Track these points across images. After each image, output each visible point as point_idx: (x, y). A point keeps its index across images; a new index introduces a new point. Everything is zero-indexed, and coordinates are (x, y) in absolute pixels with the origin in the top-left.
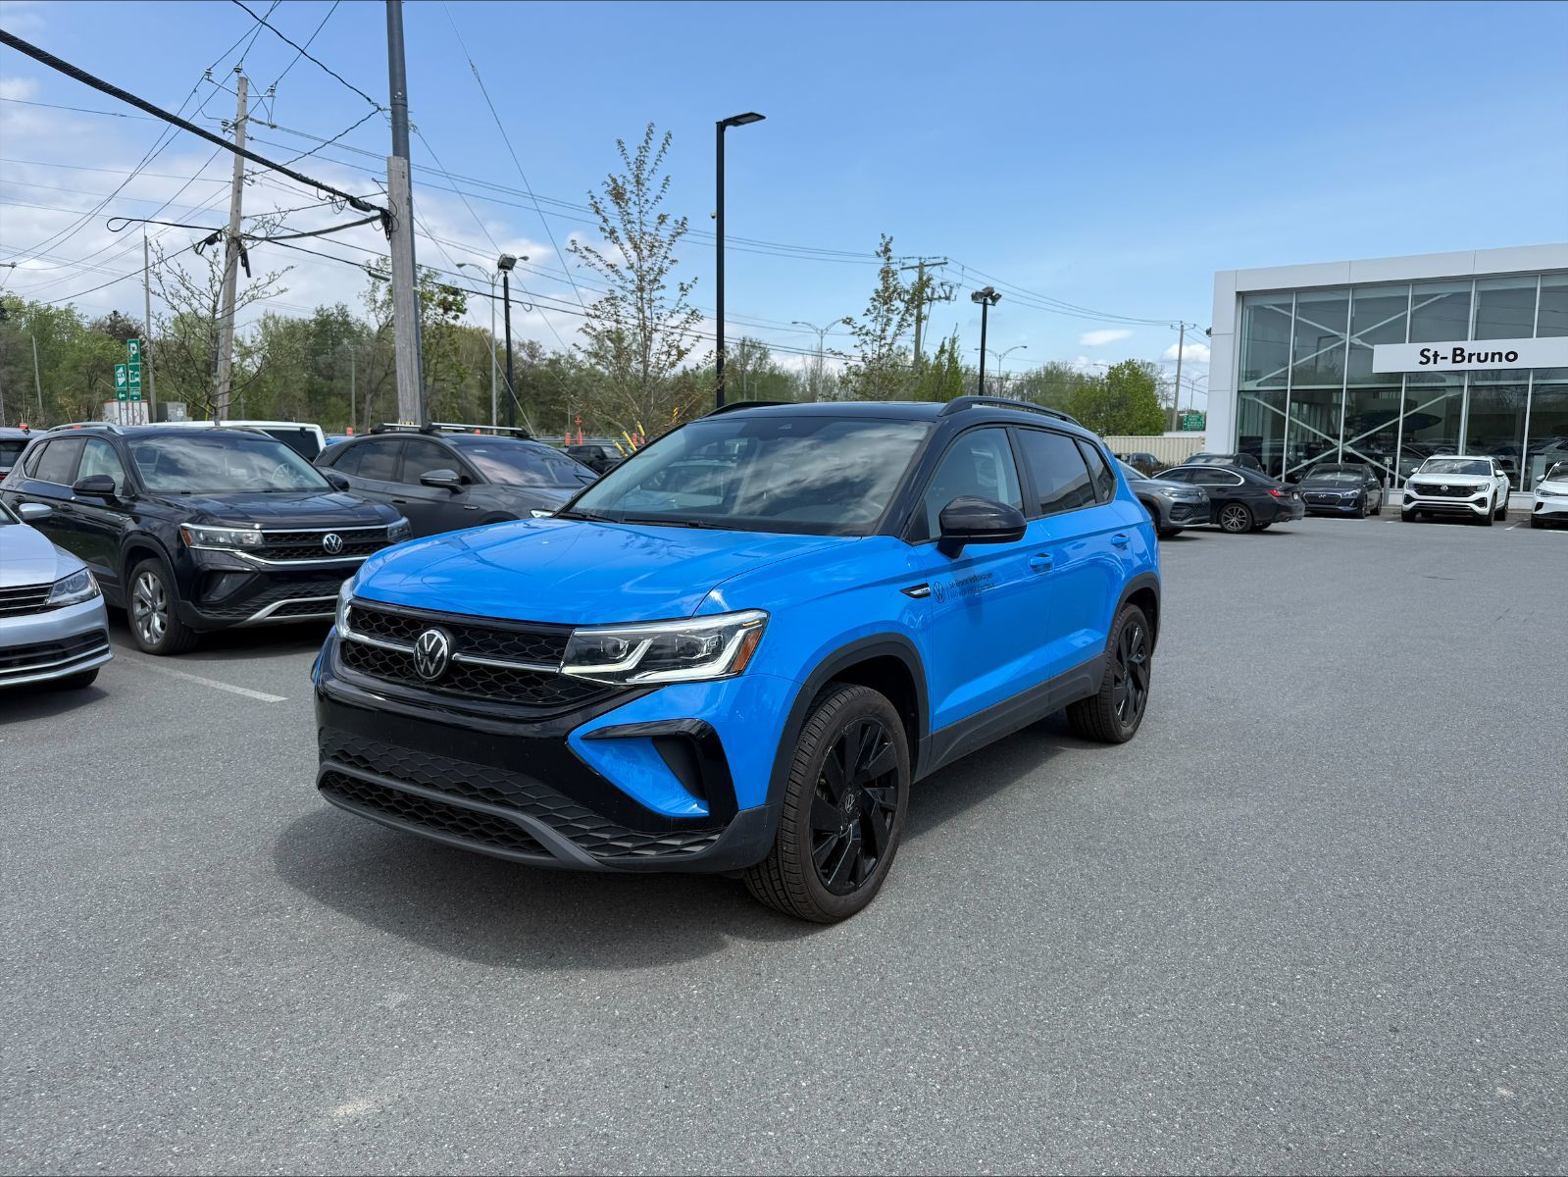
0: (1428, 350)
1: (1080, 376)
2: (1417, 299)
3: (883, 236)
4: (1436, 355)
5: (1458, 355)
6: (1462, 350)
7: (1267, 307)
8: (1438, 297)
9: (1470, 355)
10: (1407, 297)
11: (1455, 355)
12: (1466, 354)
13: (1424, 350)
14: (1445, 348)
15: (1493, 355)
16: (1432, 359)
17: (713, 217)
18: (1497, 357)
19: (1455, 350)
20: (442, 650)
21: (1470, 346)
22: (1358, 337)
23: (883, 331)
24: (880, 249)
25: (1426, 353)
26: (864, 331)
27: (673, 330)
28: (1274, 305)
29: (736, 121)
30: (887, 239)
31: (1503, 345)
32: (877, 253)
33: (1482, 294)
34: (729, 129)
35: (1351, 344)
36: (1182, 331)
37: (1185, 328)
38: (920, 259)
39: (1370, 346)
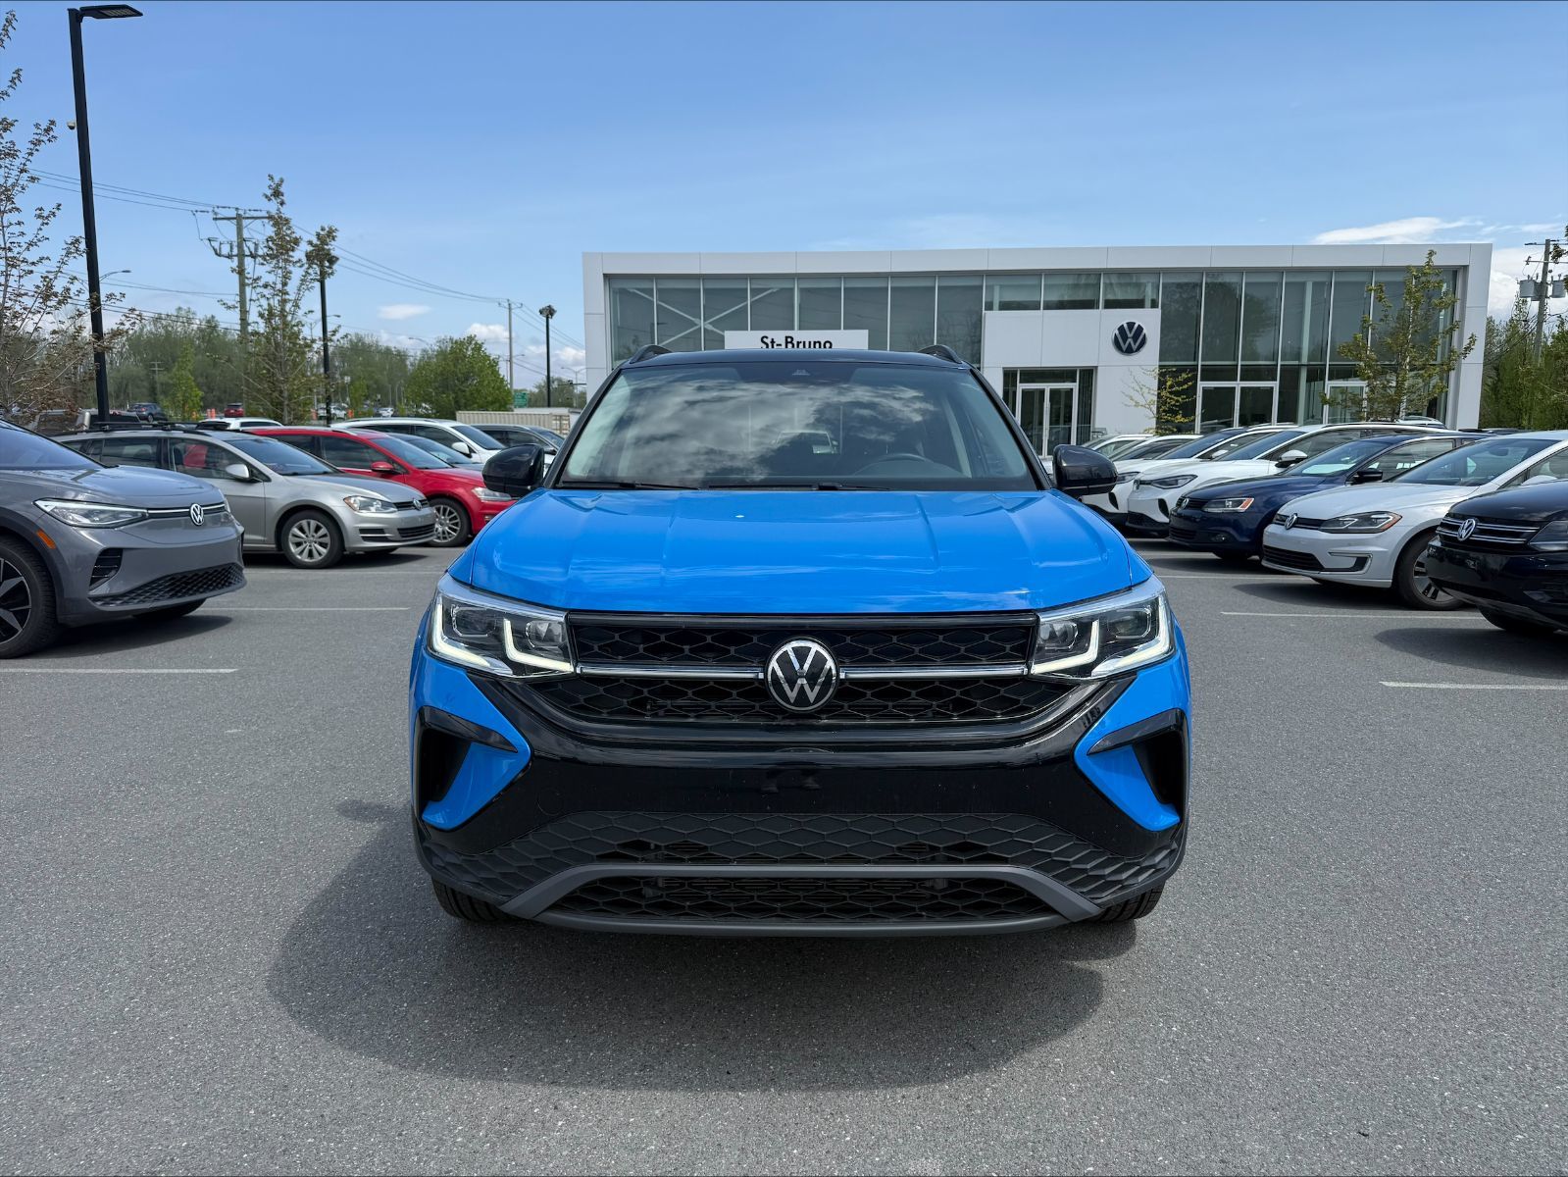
0: (767, 337)
1: (388, 350)
2: (755, 292)
3: (271, 178)
4: (773, 342)
5: (789, 340)
6: (792, 339)
7: (631, 291)
8: (770, 291)
9: (798, 343)
10: (747, 289)
11: (787, 343)
12: (795, 342)
13: (763, 337)
14: (779, 336)
15: (815, 343)
16: (770, 345)
17: (72, 128)
18: (817, 345)
19: (787, 338)
20: (827, 666)
21: (799, 335)
22: (710, 323)
23: (285, 284)
24: (269, 192)
25: (765, 340)
26: (261, 283)
27: (32, 268)
28: (638, 289)
29: (99, 12)
30: (277, 180)
31: (822, 335)
32: (267, 197)
33: (802, 290)
34: (87, 22)
35: (705, 329)
36: (510, 309)
37: (513, 306)
38: (237, 209)
39: (721, 333)
